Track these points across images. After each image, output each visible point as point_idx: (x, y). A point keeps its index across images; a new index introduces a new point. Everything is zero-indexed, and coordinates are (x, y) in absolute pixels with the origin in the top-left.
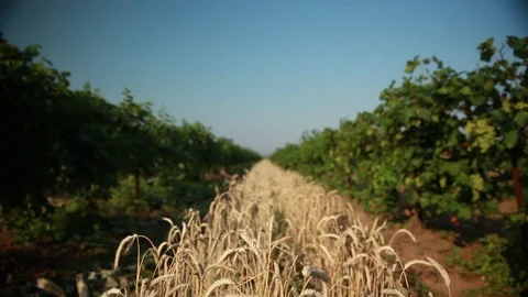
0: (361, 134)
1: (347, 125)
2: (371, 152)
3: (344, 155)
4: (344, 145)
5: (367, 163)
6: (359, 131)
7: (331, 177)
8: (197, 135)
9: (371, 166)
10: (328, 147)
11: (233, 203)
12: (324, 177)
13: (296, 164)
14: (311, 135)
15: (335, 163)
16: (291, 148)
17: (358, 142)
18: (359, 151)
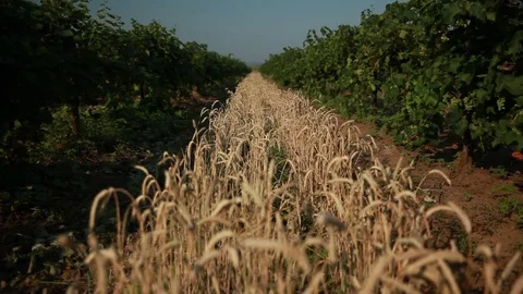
0: (391, 35)
1: (371, 21)
2: (404, 61)
3: (367, 65)
4: (366, 50)
5: (399, 77)
6: (388, 30)
7: (349, 96)
8: (155, 41)
9: (404, 81)
10: (346, 54)
11: (218, 142)
12: (339, 97)
13: (299, 78)
14: (320, 35)
15: (354, 76)
16: (292, 55)
17: (386, 47)
18: (388, 58)
